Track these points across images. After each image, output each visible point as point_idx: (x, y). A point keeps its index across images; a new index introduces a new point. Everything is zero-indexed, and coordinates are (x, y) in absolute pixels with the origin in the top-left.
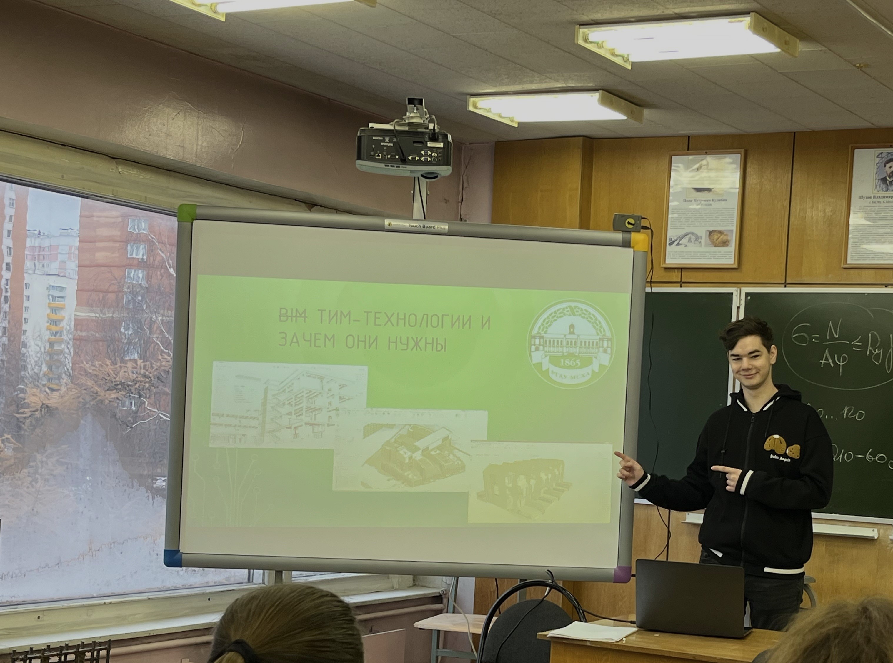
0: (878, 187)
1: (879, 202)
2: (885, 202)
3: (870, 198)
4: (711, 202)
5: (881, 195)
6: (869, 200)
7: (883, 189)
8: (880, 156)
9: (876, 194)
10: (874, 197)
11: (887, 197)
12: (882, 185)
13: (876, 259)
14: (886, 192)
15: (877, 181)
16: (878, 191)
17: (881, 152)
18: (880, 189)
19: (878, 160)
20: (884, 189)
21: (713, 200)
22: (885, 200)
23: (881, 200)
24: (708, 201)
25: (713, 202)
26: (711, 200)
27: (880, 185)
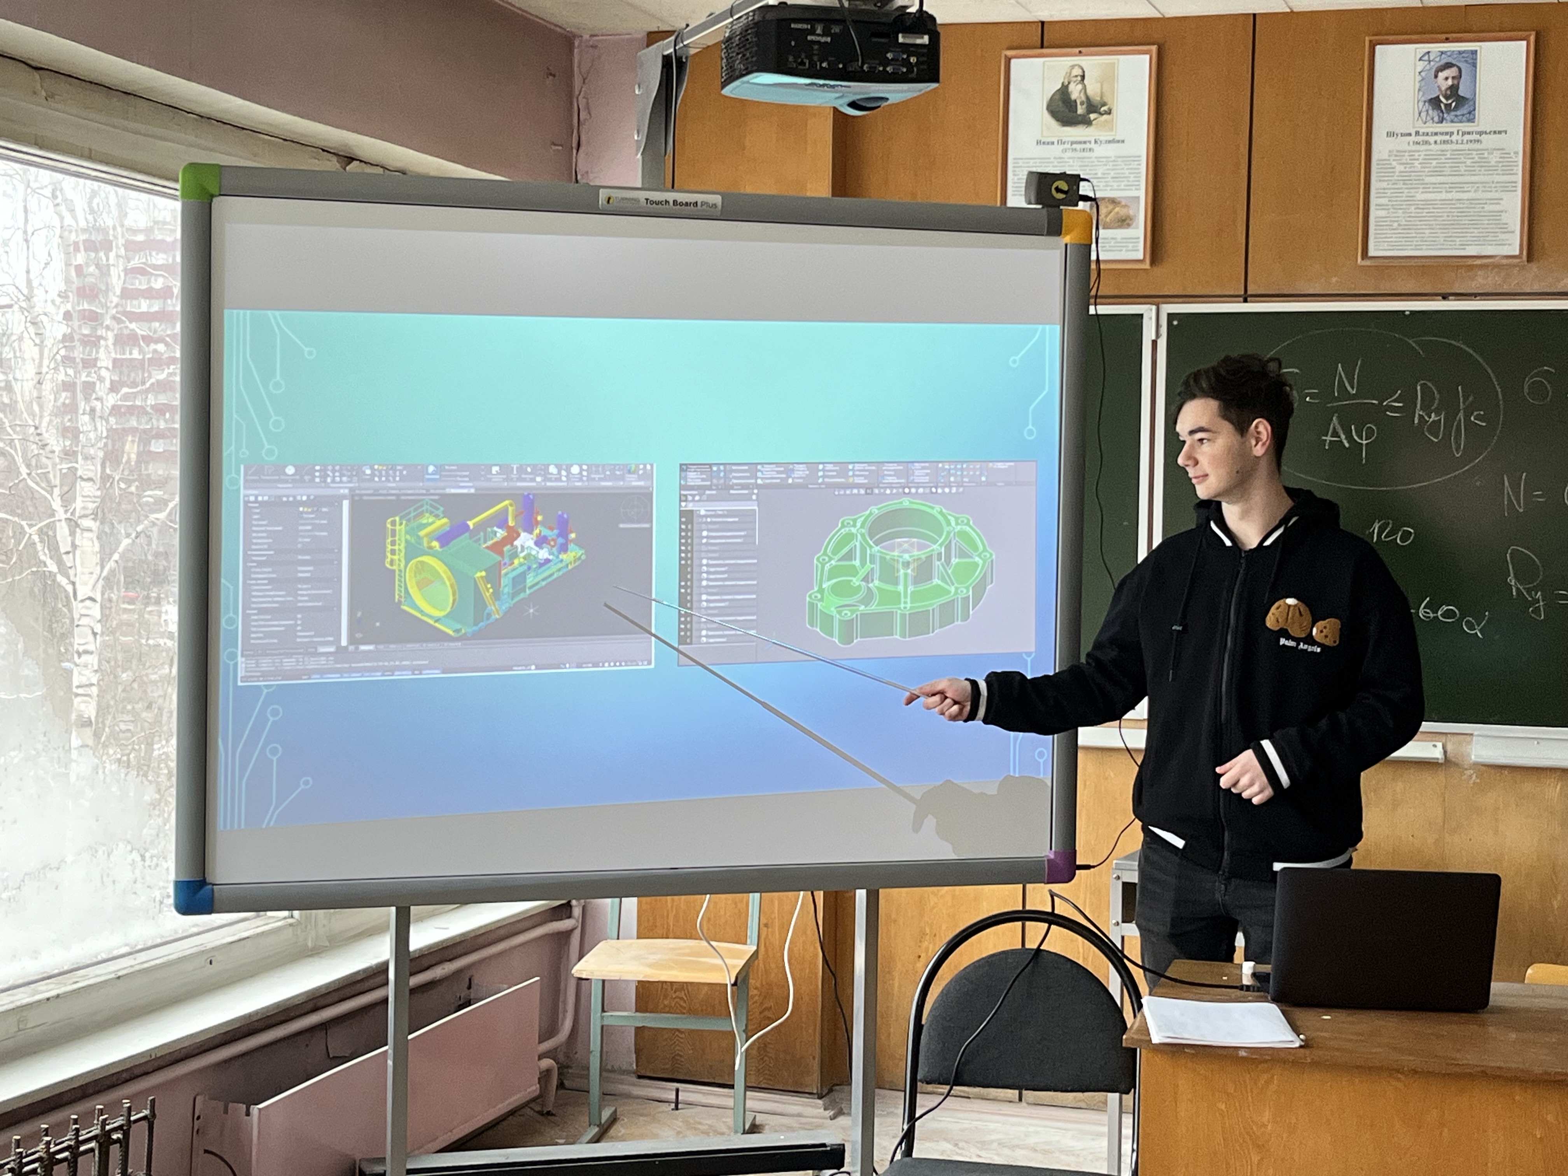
0: (1424, 115)
1: (1427, 143)
2: (1438, 142)
3: (1410, 135)
4: (1093, 145)
5: (1430, 130)
6: (1408, 138)
7: (1432, 119)
8: (1426, 58)
9: (1422, 128)
10: (1417, 133)
11: (1442, 134)
12: (1430, 112)
13: (1424, 247)
14: (1440, 125)
15: (1421, 104)
16: (1425, 123)
17: (1427, 50)
18: (1428, 118)
19: (1421, 65)
20: (1436, 119)
21: (1096, 142)
22: (1439, 138)
23: (1432, 139)
24: (1085, 142)
25: (1097, 145)
26: (1093, 142)
27: (1427, 111)
